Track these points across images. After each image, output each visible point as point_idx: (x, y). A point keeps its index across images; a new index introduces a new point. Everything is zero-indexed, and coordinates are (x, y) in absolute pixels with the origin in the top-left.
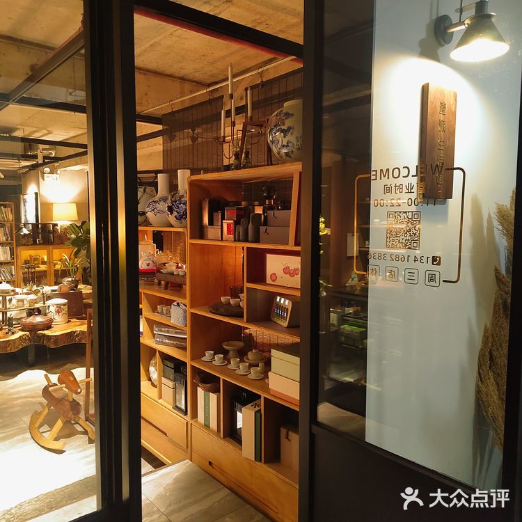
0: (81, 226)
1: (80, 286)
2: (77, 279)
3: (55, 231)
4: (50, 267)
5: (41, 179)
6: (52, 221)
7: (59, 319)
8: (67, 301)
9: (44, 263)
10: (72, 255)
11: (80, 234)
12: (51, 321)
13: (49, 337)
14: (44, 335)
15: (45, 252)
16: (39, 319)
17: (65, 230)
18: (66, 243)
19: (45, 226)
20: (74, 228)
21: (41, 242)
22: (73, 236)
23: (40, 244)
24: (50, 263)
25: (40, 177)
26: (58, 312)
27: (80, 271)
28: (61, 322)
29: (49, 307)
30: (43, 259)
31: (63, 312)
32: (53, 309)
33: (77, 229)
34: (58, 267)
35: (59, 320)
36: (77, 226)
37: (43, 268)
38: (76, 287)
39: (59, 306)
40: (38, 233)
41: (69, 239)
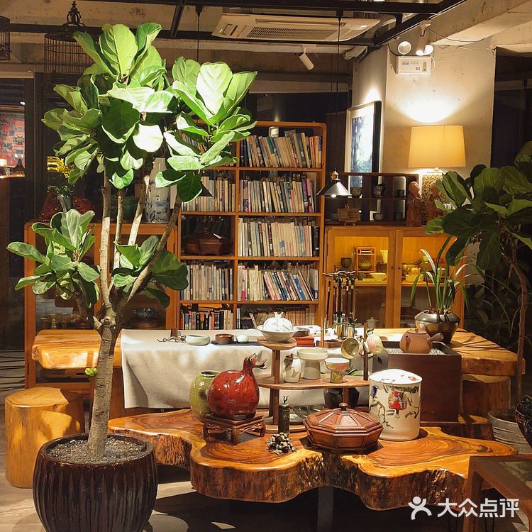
0: (471, 181)
1: (459, 336)
2: (451, 316)
3: (411, 192)
4: (392, 278)
5: (389, 70)
6: (406, 167)
7: (396, 426)
8: (419, 379)
9: (380, 267)
10: (444, 253)
11: (467, 202)
12: (378, 429)
13: (367, 480)
14: (355, 469)
15: (385, 240)
16: (347, 422)
17: (435, 191)
18: (432, 223)
19: (391, 179)
20: (453, 185)
21: (379, 217)
22: (450, 206)
23: (376, 222)
24: (394, 268)
25: (389, 65)
26: (396, 407)
27: (461, 297)
28: (403, 434)
29: (375, 389)
30: (380, 257)
31: (409, 409)
32: (383, 397)
33: (460, 187)
34: (410, 279)
35: (396, 429)
36: (459, 179)
37: (378, 278)
38: (447, 338)
39: (399, 392)
40: (374, 196)
41: (441, 213)
